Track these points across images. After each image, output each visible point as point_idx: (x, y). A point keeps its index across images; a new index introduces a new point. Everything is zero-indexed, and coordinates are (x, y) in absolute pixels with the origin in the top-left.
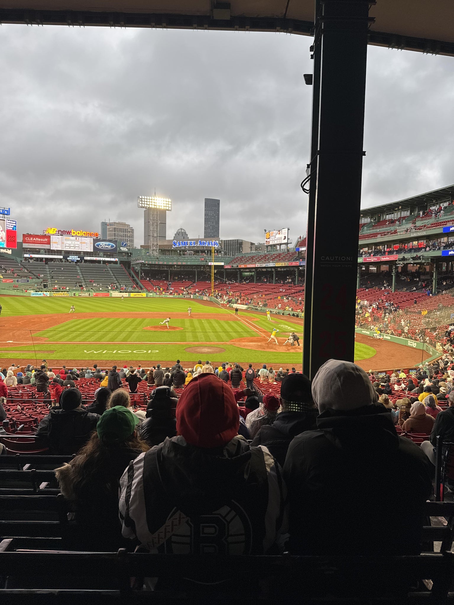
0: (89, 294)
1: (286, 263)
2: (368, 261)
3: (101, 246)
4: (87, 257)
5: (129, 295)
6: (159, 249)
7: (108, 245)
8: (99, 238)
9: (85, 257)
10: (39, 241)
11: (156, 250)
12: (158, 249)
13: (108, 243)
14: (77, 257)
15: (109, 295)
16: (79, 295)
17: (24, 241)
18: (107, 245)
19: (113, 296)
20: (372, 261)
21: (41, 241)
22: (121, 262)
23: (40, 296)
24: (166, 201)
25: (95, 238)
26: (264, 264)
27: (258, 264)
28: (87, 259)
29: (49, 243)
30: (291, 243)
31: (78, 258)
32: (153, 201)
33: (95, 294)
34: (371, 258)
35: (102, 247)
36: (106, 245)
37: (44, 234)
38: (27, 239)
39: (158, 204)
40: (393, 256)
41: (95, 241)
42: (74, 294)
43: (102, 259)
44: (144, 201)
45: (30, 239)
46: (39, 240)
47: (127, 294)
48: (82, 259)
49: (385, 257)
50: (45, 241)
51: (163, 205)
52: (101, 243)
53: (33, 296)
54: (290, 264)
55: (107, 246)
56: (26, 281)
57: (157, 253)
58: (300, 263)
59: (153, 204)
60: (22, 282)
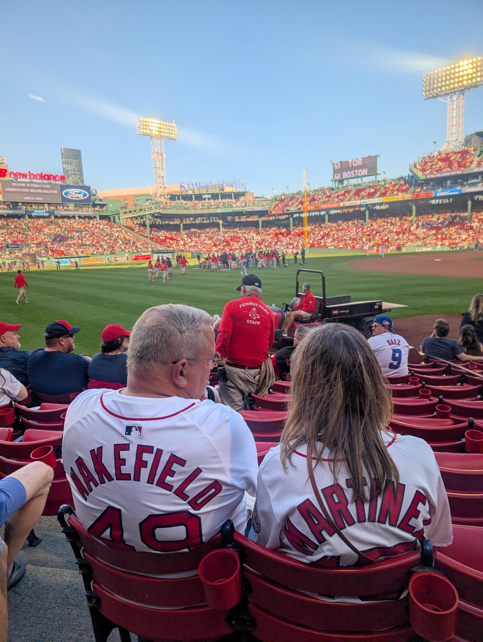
1: (406, 196)
3: (70, 194)
6: (168, 195)
7: (80, 193)
11: (164, 195)
12: (166, 194)
13: (78, 191)
18: (78, 193)
23: (66, 264)
25: (60, 183)
26: (358, 201)
27: (345, 203)
31: (46, 212)
35: (72, 197)
36: (76, 193)
41: (62, 188)
44: (146, 125)
52: (70, 190)
54: (415, 196)
55: (78, 195)
59: (157, 129)
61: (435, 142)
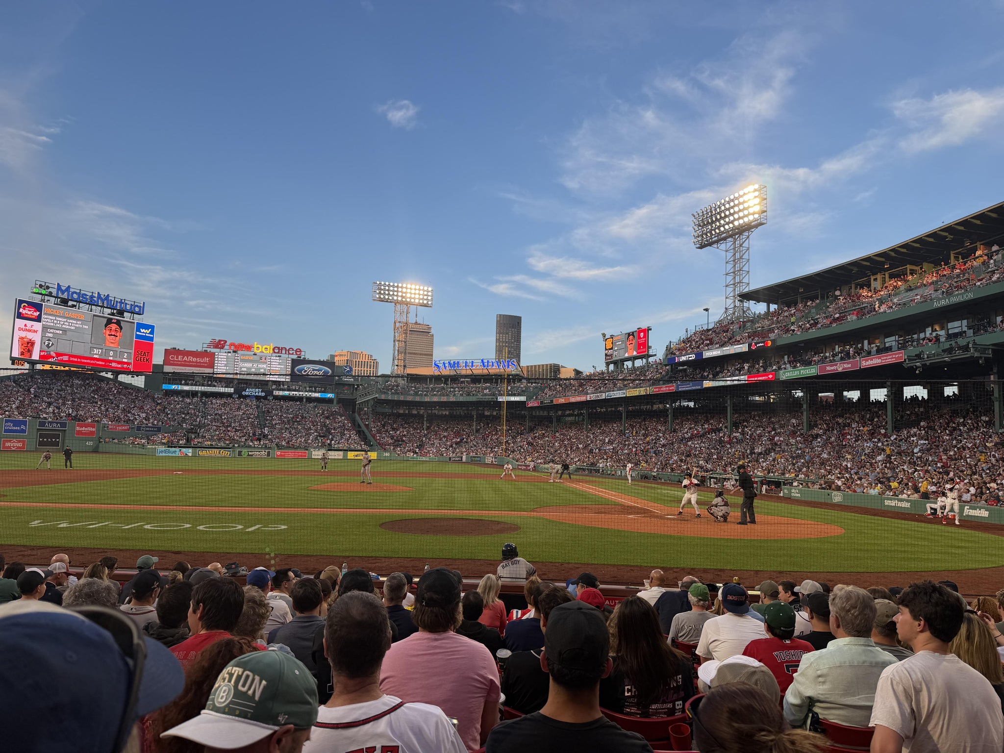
0: (269, 453)
1: (648, 388)
2: (829, 371)
3: (305, 371)
4: (277, 392)
5: (345, 456)
7: (318, 370)
8: (302, 357)
9: (274, 391)
10: (193, 362)
11: (402, 376)
13: (318, 367)
14: (260, 390)
15: (305, 456)
16: (249, 455)
17: (167, 362)
18: (316, 370)
19: (313, 457)
20: (840, 370)
21: (196, 362)
22: (340, 401)
23: (174, 455)
24: (424, 291)
25: (295, 357)
26: (604, 394)
27: (592, 395)
28: (277, 394)
29: (212, 365)
30: (655, 355)
31: (262, 392)
32: (400, 289)
33: (279, 453)
34: (836, 365)
35: (307, 374)
36: (314, 370)
37: (204, 349)
38: (172, 357)
39: (408, 295)
40: (890, 355)
41: (295, 363)
42: (240, 453)
43: (304, 395)
44: (384, 290)
45: (177, 358)
46: (194, 359)
47: (341, 453)
48: (269, 393)
49: (872, 360)
50: (204, 363)
51: (417, 296)
52: (306, 367)
53: (161, 455)
54: (657, 390)
55: (315, 372)
56: (156, 429)
57: (403, 382)
58: (678, 386)
59: (400, 294)
60: (146, 431)
61: (707, 310)
